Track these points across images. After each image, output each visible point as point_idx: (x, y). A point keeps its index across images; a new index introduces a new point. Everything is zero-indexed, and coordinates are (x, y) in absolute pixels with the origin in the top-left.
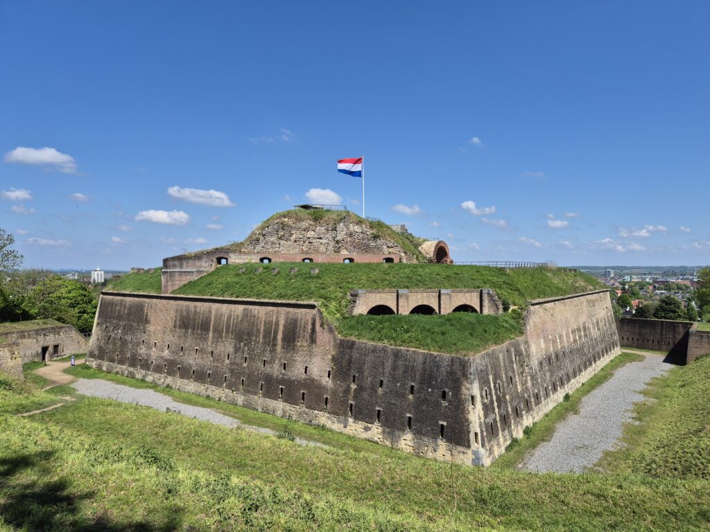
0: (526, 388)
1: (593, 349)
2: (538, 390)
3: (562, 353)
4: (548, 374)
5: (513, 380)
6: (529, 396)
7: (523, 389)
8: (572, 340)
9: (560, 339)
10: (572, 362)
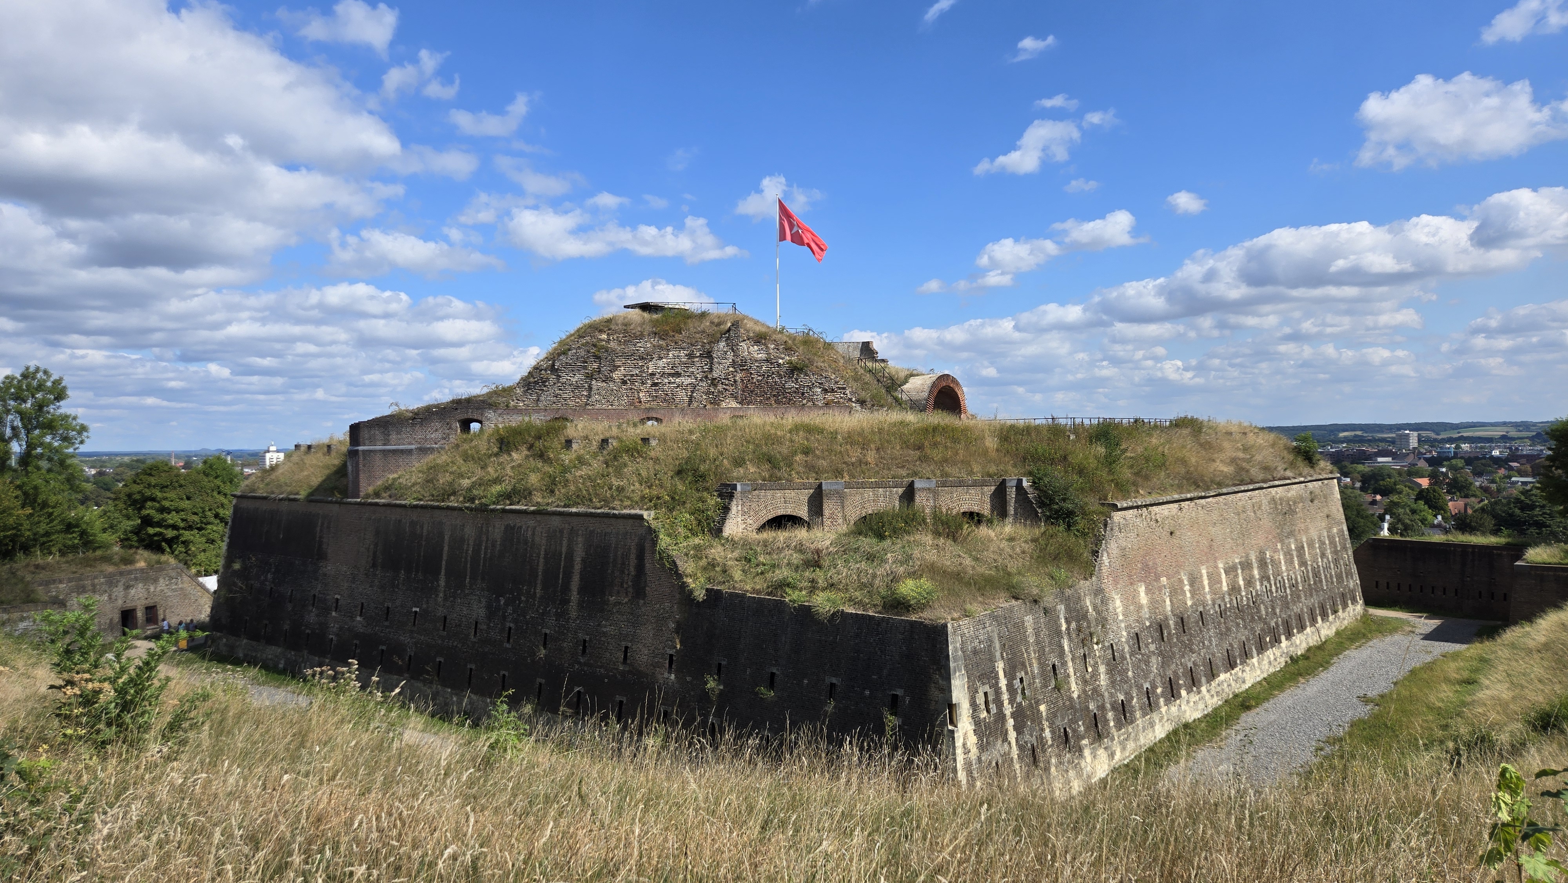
0: (1095, 690)
1: (1286, 605)
2: (1128, 694)
3: (1197, 615)
4: (1155, 661)
5: (1060, 671)
6: (1102, 708)
7: (1084, 691)
8: (1225, 588)
9: (1192, 584)
10: (1223, 635)
